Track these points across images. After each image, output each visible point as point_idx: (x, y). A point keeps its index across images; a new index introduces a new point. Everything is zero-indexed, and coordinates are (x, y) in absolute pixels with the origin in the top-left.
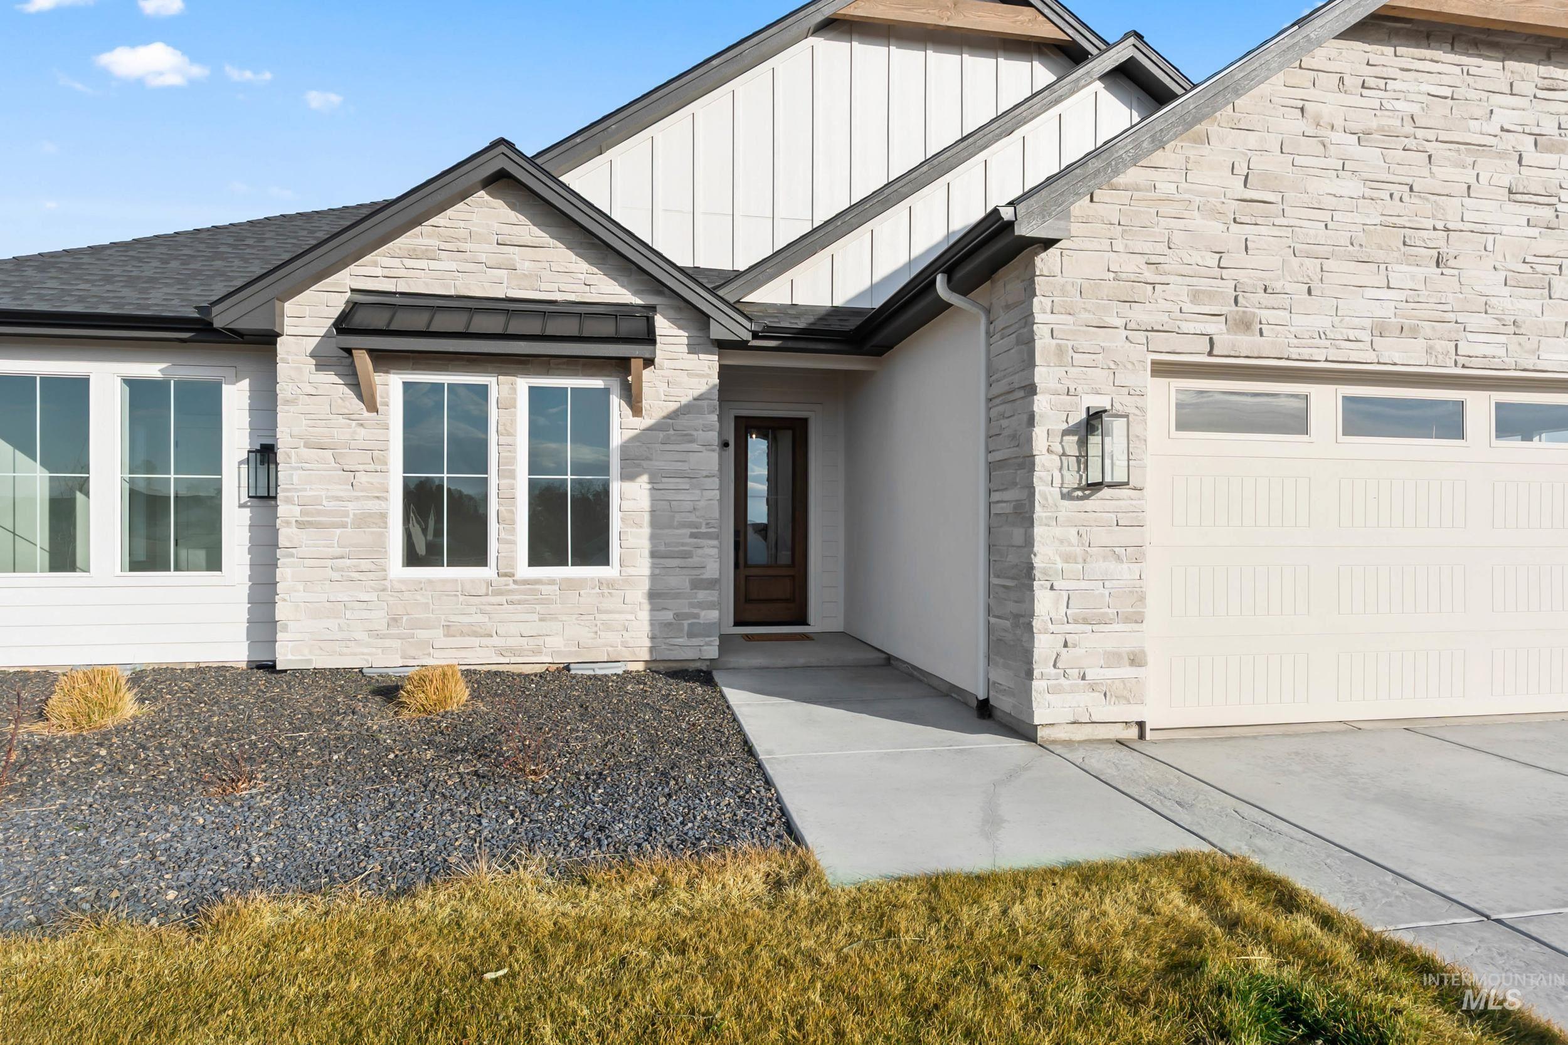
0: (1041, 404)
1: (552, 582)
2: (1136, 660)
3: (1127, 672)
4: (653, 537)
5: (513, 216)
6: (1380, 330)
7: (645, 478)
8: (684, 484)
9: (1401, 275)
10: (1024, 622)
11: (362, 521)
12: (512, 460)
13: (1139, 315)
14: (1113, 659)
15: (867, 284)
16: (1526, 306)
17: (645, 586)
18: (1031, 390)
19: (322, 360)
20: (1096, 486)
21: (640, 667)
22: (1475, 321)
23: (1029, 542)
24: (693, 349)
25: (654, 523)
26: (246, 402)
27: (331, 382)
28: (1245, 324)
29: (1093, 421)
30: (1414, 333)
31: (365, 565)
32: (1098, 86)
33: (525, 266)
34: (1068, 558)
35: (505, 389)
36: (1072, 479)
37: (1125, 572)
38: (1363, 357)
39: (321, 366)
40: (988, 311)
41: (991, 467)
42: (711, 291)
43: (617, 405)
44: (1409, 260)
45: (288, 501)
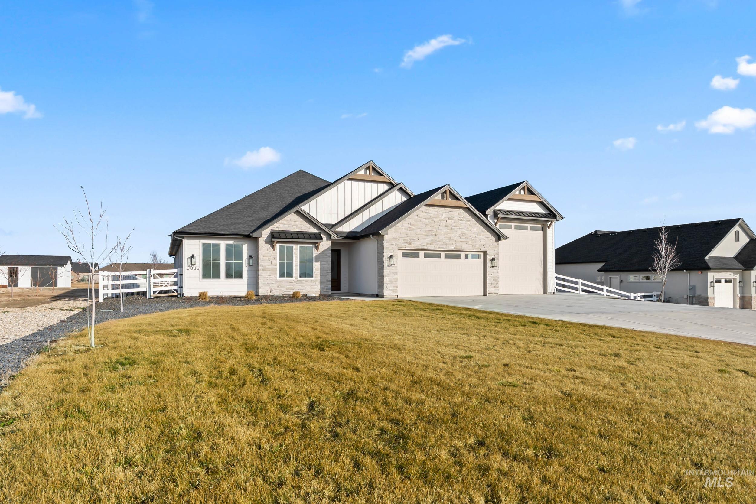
0: (384, 254)
1: (303, 280)
2: (397, 287)
3: (395, 289)
4: (320, 273)
5: (297, 217)
6: (428, 244)
7: (319, 262)
8: (325, 263)
9: (430, 237)
10: (383, 282)
11: (273, 269)
12: (297, 259)
13: (397, 243)
14: (394, 287)
15: (355, 227)
16: (448, 241)
17: (319, 281)
18: (383, 252)
19: (266, 242)
20: (391, 265)
21: (318, 295)
22: (441, 243)
23: (383, 272)
24: (327, 240)
25: (321, 270)
26: (247, 248)
27: (268, 246)
28: (410, 244)
29: (391, 257)
30: (432, 244)
31: (273, 277)
32: (396, 191)
33: (299, 226)
34: (388, 274)
35: (296, 247)
36: (388, 264)
37: (395, 276)
38: (426, 248)
39: (266, 243)
40: (378, 240)
41: (378, 262)
42: (330, 229)
43: (314, 249)
44: (432, 235)
45: (261, 266)
